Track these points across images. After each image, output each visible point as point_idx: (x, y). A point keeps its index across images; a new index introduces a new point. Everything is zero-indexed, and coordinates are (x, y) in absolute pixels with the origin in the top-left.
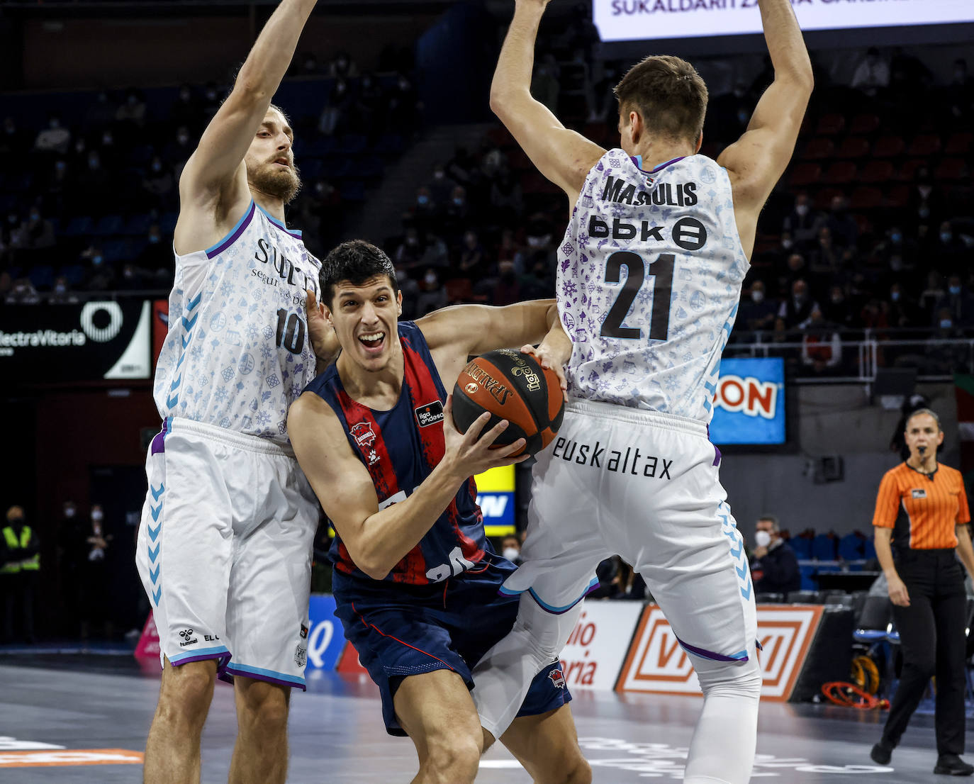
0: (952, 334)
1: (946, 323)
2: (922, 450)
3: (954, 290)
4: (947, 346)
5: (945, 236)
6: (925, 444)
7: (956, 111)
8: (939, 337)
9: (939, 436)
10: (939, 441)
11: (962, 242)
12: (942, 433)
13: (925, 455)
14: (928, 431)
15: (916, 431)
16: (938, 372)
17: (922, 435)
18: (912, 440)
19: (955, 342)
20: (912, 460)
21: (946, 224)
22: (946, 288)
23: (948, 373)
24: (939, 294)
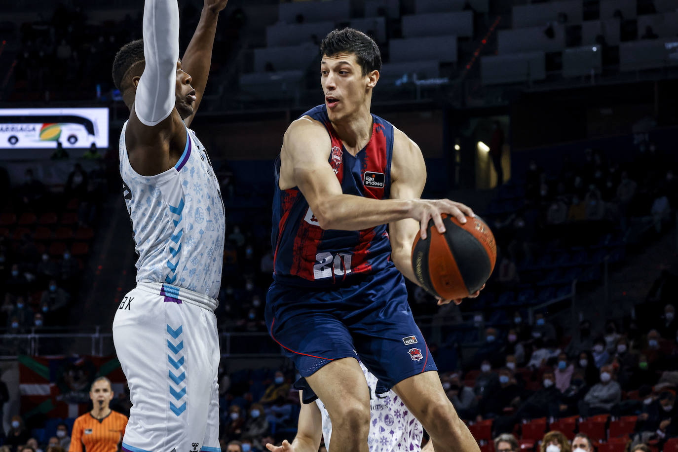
0: (18, 332)
1: (15, 325)
2: (101, 402)
3: (20, 305)
4: (15, 339)
5: (15, 273)
6: (103, 399)
7: (26, 200)
8: (11, 333)
9: (111, 393)
10: (111, 397)
11: (25, 278)
12: (113, 392)
13: (103, 406)
14: (105, 390)
15: (98, 391)
16: (9, 354)
17: (102, 393)
18: (94, 396)
19: (19, 336)
20: (94, 412)
21: (15, 266)
22: (15, 304)
23: (14, 354)
24: (11, 307)
